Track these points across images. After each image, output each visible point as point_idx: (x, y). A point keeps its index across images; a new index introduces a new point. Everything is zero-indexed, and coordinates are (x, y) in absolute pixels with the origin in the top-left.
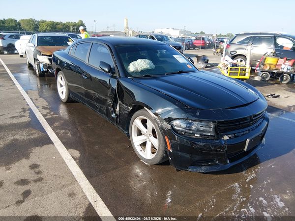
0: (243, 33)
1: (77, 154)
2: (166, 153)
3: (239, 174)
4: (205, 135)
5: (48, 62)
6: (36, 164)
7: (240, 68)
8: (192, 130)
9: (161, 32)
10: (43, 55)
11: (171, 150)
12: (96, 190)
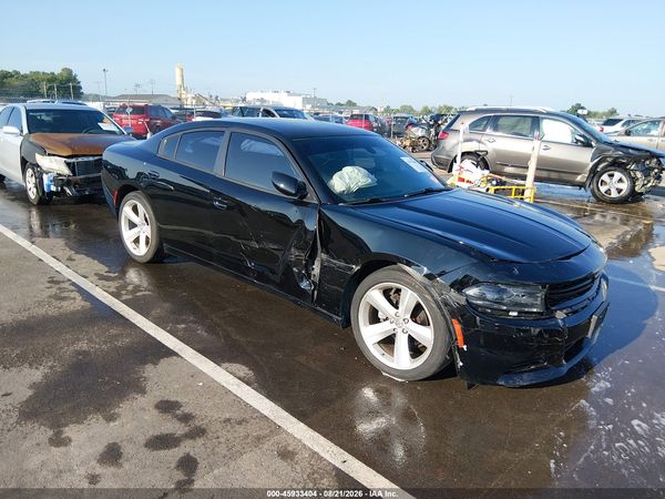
0: (473, 109)
1: (243, 370)
2: (451, 353)
3: (578, 382)
4: (528, 312)
5: (66, 171)
6: (167, 401)
7: (514, 188)
8: (504, 305)
9: (262, 100)
10: (49, 155)
11: (465, 347)
12: (331, 440)
